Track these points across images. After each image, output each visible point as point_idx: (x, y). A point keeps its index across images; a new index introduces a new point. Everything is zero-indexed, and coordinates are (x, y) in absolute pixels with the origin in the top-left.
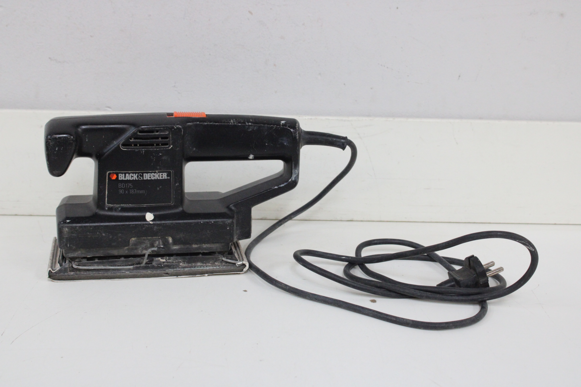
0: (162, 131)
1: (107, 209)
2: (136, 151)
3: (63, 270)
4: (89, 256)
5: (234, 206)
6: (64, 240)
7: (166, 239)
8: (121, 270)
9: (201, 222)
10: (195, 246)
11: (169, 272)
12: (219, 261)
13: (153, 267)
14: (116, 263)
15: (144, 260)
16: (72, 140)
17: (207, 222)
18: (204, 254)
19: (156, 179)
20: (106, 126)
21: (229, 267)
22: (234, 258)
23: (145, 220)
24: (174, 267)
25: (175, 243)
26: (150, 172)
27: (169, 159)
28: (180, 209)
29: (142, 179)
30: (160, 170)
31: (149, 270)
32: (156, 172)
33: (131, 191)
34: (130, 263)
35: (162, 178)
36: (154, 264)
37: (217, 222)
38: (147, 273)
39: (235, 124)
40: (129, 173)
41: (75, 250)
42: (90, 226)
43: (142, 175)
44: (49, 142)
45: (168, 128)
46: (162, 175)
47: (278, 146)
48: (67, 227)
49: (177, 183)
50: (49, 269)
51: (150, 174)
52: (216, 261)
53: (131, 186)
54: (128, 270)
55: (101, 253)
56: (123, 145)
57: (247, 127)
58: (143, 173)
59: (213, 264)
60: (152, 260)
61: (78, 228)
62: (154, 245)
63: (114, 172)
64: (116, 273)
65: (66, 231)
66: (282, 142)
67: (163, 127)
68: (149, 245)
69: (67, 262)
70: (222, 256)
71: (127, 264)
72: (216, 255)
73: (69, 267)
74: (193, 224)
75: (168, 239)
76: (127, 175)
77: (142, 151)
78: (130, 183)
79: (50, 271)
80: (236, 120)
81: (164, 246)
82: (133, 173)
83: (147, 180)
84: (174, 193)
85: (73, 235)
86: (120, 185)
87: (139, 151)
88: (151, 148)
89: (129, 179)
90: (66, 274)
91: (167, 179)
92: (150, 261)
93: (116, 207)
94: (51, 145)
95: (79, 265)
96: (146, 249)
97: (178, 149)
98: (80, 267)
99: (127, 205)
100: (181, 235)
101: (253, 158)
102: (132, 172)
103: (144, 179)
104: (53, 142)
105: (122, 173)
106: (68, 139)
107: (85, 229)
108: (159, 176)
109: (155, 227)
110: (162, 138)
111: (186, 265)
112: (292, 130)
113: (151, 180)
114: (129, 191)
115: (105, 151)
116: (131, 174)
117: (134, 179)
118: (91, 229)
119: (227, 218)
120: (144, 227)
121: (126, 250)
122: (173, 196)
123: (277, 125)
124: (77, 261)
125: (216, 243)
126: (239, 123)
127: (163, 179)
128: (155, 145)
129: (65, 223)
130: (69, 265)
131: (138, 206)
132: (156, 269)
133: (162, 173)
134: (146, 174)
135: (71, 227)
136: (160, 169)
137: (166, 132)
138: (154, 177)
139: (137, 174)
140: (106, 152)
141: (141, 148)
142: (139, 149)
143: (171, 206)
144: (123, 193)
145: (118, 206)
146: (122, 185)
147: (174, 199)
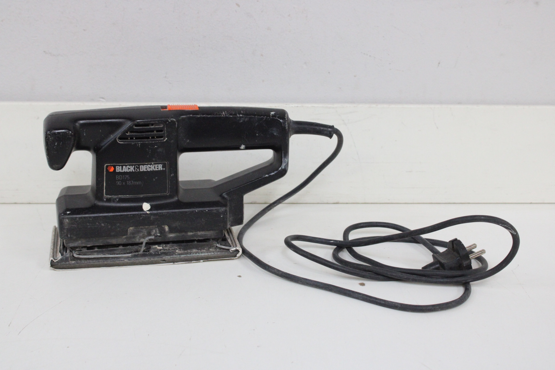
0: (156, 124)
1: (105, 200)
2: (132, 144)
3: (64, 259)
4: (89, 245)
5: (227, 194)
6: (65, 231)
7: (163, 227)
8: (120, 258)
9: (195, 211)
10: (190, 234)
11: (166, 259)
12: (213, 247)
13: (151, 255)
14: (115, 252)
15: (141, 248)
16: (71, 135)
17: (202, 211)
18: (199, 241)
19: (152, 170)
20: (103, 121)
21: (224, 253)
22: (227, 244)
23: (142, 210)
24: (171, 254)
25: (171, 231)
26: (146, 163)
27: (164, 151)
28: (176, 199)
29: (138, 170)
31: (146, 257)
32: (152, 164)
33: (128, 183)
34: (128, 251)
35: (158, 170)
36: (152, 251)
37: (211, 210)
38: (145, 261)
39: (227, 116)
40: (126, 166)
41: (76, 240)
42: (90, 217)
43: (138, 167)
44: (48, 137)
45: (163, 121)
46: (158, 166)
47: (268, 136)
48: (68, 218)
49: (172, 174)
50: (51, 259)
51: (146, 166)
52: (210, 248)
53: (128, 178)
54: (127, 258)
55: (100, 243)
56: (120, 138)
57: (238, 118)
58: (139, 165)
59: (208, 251)
60: (150, 248)
61: (78, 219)
62: (151, 233)
63: (112, 164)
64: (115, 261)
65: (67, 223)
66: (272, 132)
67: (158, 121)
68: (146, 234)
69: (68, 252)
70: (216, 242)
71: (125, 252)
72: (210, 241)
73: (70, 257)
74: (188, 213)
75: (164, 227)
76: (124, 167)
77: (138, 144)
78: (127, 175)
79: (52, 260)
80: (227, 112)
81: (161, 234)
82: (130, 165)
83: (143, 172)
84: (169, 183)
85: (73, 226)
86: (117, 177)
87: (136, 144)
88: (146, 141)
89: (125, 171)
90: (67, 263)
91: (163, 170)
92: (148, 249)
93: (114, 198)
94: (50, 140)
95: (79, 255)
96: (144, 237)
97: (172, 141)
98: (81, 256)
99: (125, 196)
100: (177, 224)
101: (245, 148)
102: (129, 164)
103: (141, 170)
104: (52, 138)
105: (119, 166)
106: (67, 134)
107: (84, 220)
108: (155, 167)
109: (152, 217)
110: (157, 131)
111: (182, 252)
112: (281, 121)
113: (148, 171)
114: (126, 183)
115: (102, 144)
116: (127, 167)
117: (131, 171)
118: (91, 219)
119: (221, 207)
120: (141, 217)
121: (124, 239)
122: (168, 186)
123: (267, 116)
124: (77, 251)
125: (210, 230)
126: (231, 115)
127: (159, 171)
128: (150, 138)
129: (66, 214)
130: (70, 255)
131: (135, 196)
132: (154, 256)
133: (157, 165)
134: (142, 166)
135: (72, 218)
136: (156, 161)
137: (161, 126)
138: (150, 169)
139: (133, 166)
140: (103, 146)
141: (137, 141)
142: (135, 142)
143: (166, 196)
144: (120, 184)
145: (116, 197)
146: (119, 177)
147: (169, 190)
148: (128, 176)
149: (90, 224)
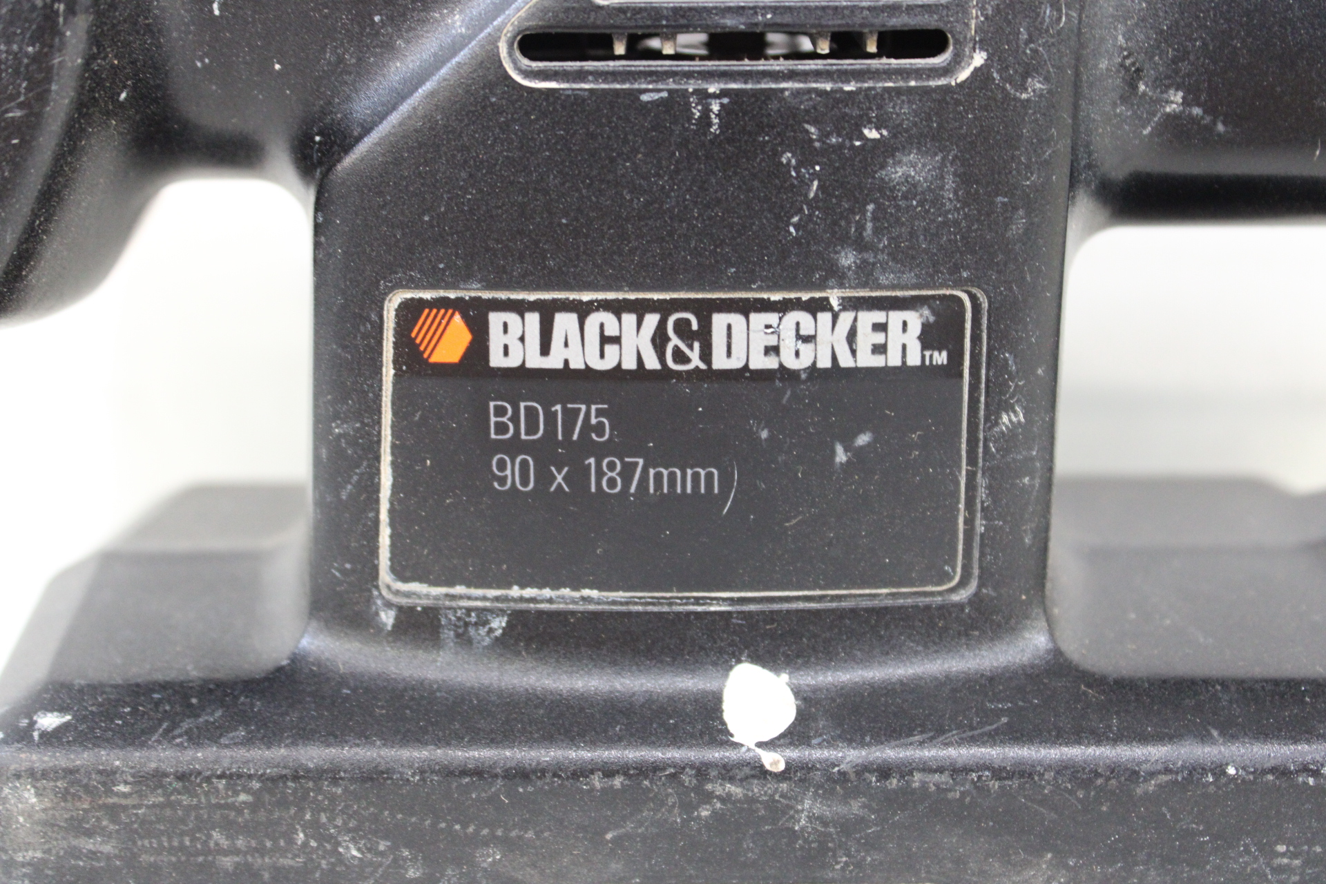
1: (388, 618)
2: (645, 98)
9: (1219, 770)
17: (1281, 771)
19: (825, 363)
23: (716, 733)
26: (776, 297)
27: (950, 182)
28: (1033, 639)
29: (696, 362)
30: (864, 285)
32: (822, 305)
33: (600, 474)
35: (878, 361)
40: (583, 311)
43: (695, 326)
46: (881, 327)
49: (1009, 408)
51: (772, 318)
53: (599, 429)
56: (533, 42)
58: (705, 310)
61: (122, 788)
63: (452, 295)
65: (29, 816)
74: (1151, 786)
76: (565, 322)
77: (704, 98)
78: (589, 402)
82: (617, 308)
83: (746, 373)
84: (982, 492)
85: (88, 844)
86: (500, 411)
87: (676, 102)
88: (783, 78)
89: (577, 364)
91: (925, 370)
93: (469, 610)
97: (1036, 85)
99: (566, 592)
102: (611, 296)
103: (720, 362)
105: (520, 308)
107: (185, 800)
108: (852, 336)
109: (807, 804)
113: (783, 371)
114: (578, 477)
115: (374, 100)
116: (594, 320)
117: (630, 364)
118: (243, 797)
120: (708, 797)
122: (969, 522)
127: (886, 371)
128: (824, 48)
129: (22, 736)
131: (658, 602)
133: (878, 316)
134: (736, 319)
135: (74, 772)
136: (865, 275)
138: (805, 349)
139: (652, 320)
140: (380, 114)
141: (689, 75)
142: (671, 84)
143: (945, 610)
144: (525, 482)
145: (484, 598)
146: (515, 419)
147: (976, 554)
148: (600, 413)
149: (240, 843)
